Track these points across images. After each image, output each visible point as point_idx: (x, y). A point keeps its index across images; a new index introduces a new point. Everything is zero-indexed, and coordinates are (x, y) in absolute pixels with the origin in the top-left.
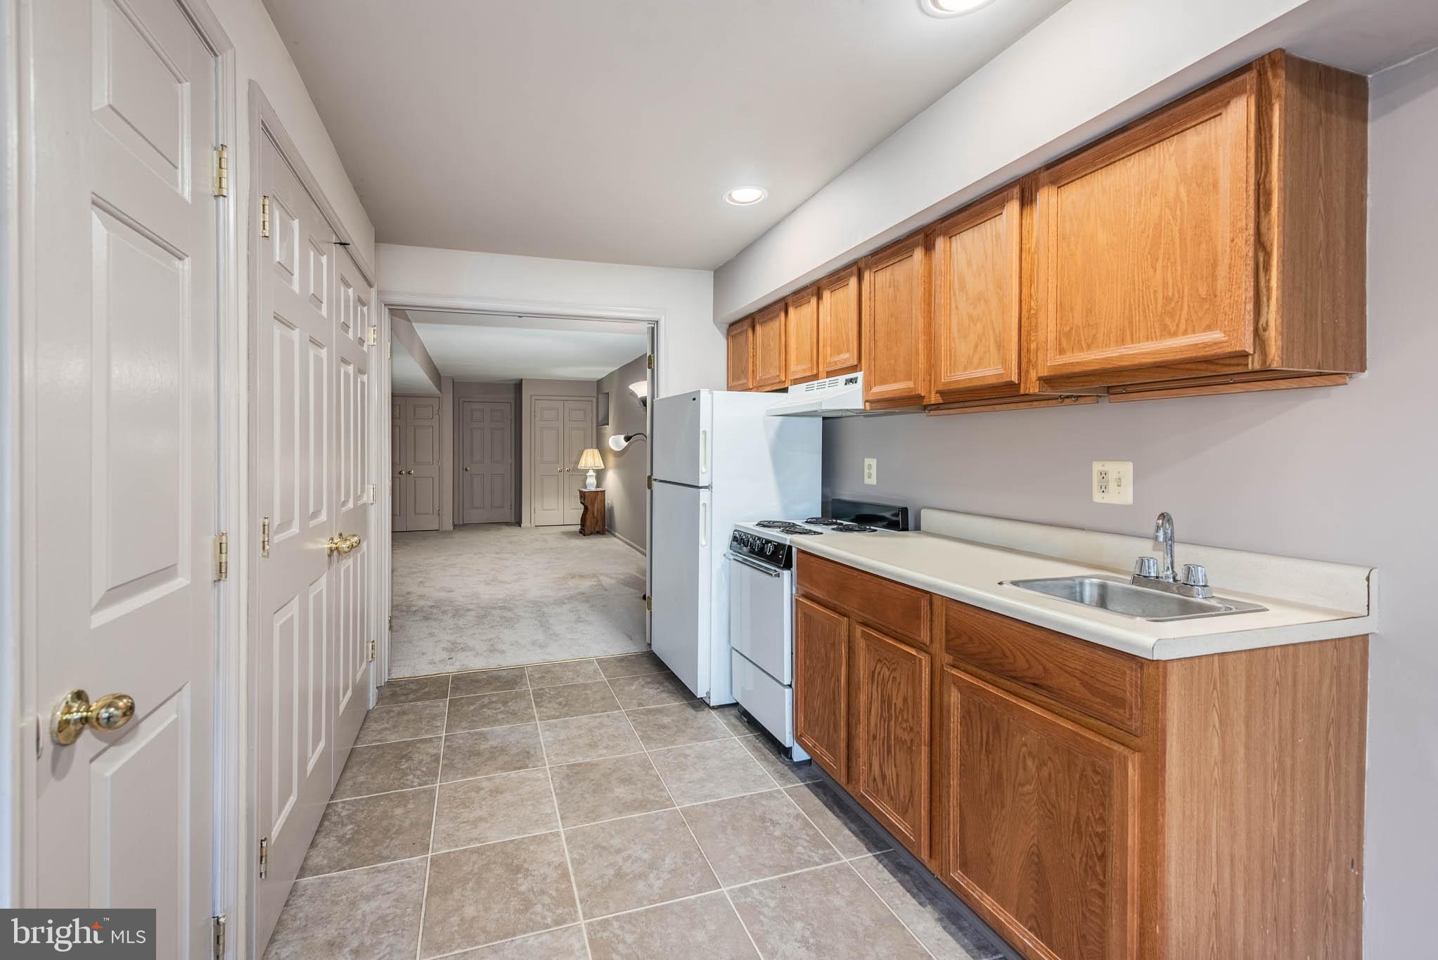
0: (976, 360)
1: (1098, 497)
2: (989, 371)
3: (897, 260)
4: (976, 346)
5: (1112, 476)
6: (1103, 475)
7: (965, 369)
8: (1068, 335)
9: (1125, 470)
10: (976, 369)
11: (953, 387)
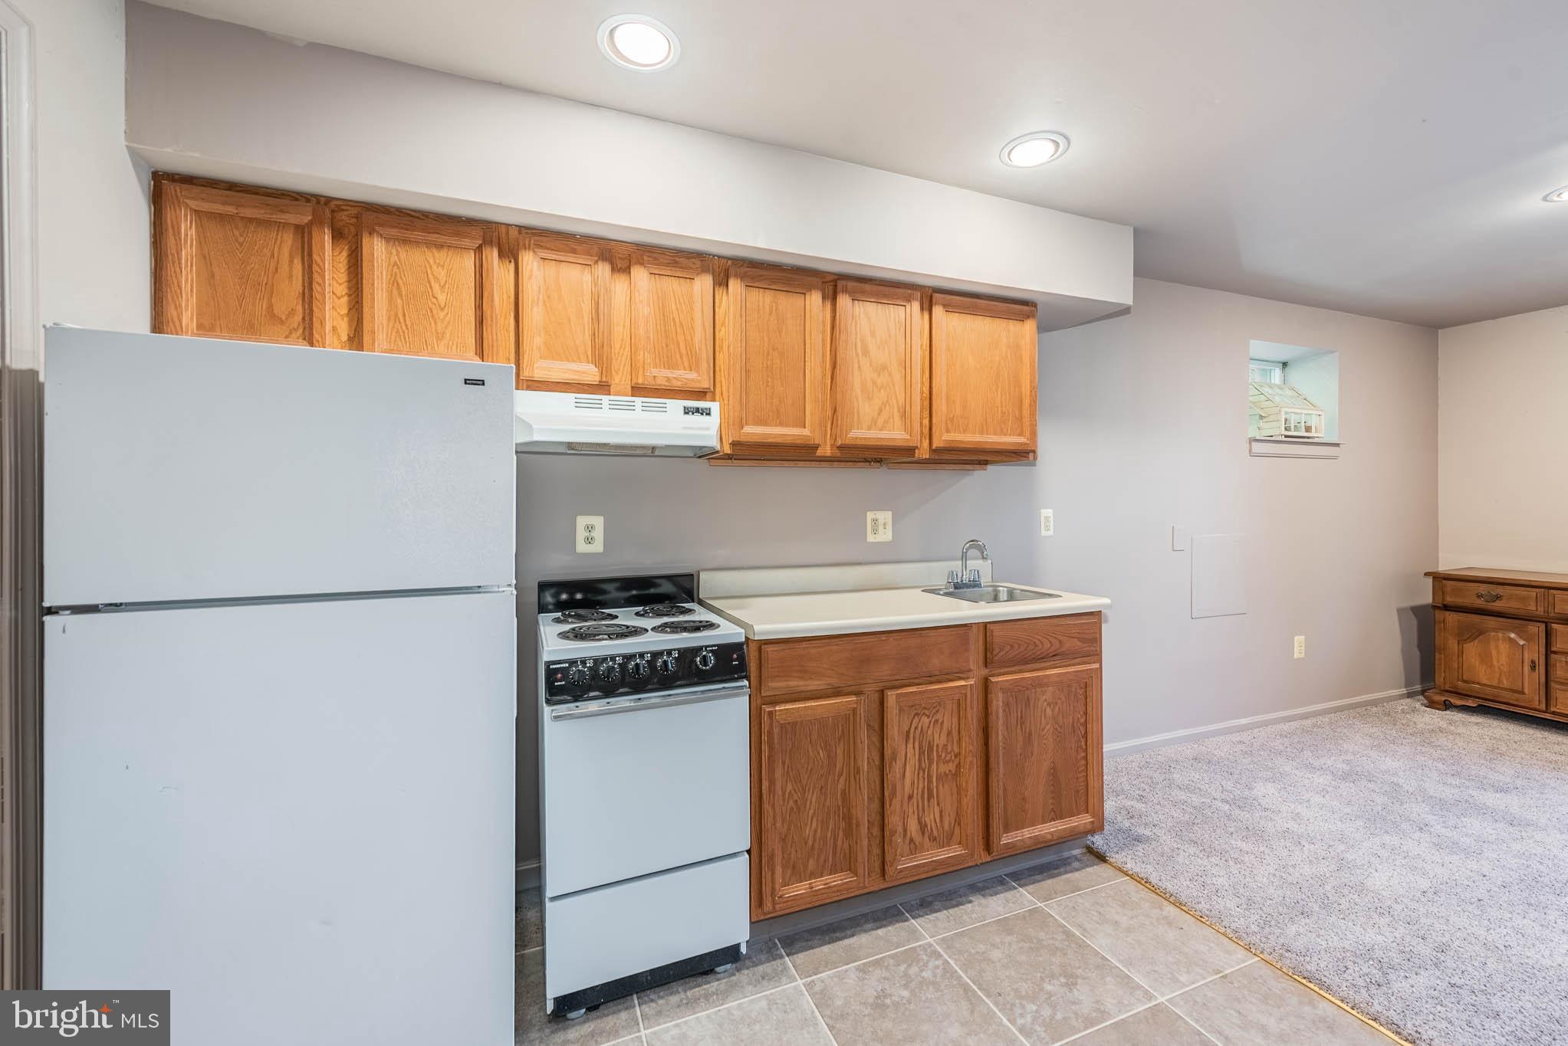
0: (880, 421)
1: (871, 538)
2: (895, 434)
3: (785, 289)
4: (881, 410)
5: (881, 522)
6: (875, 521)
7: (869, 428)
8: (952, 420)
9: (885, 516)
10: (880, 430)
11: (859, 442)
